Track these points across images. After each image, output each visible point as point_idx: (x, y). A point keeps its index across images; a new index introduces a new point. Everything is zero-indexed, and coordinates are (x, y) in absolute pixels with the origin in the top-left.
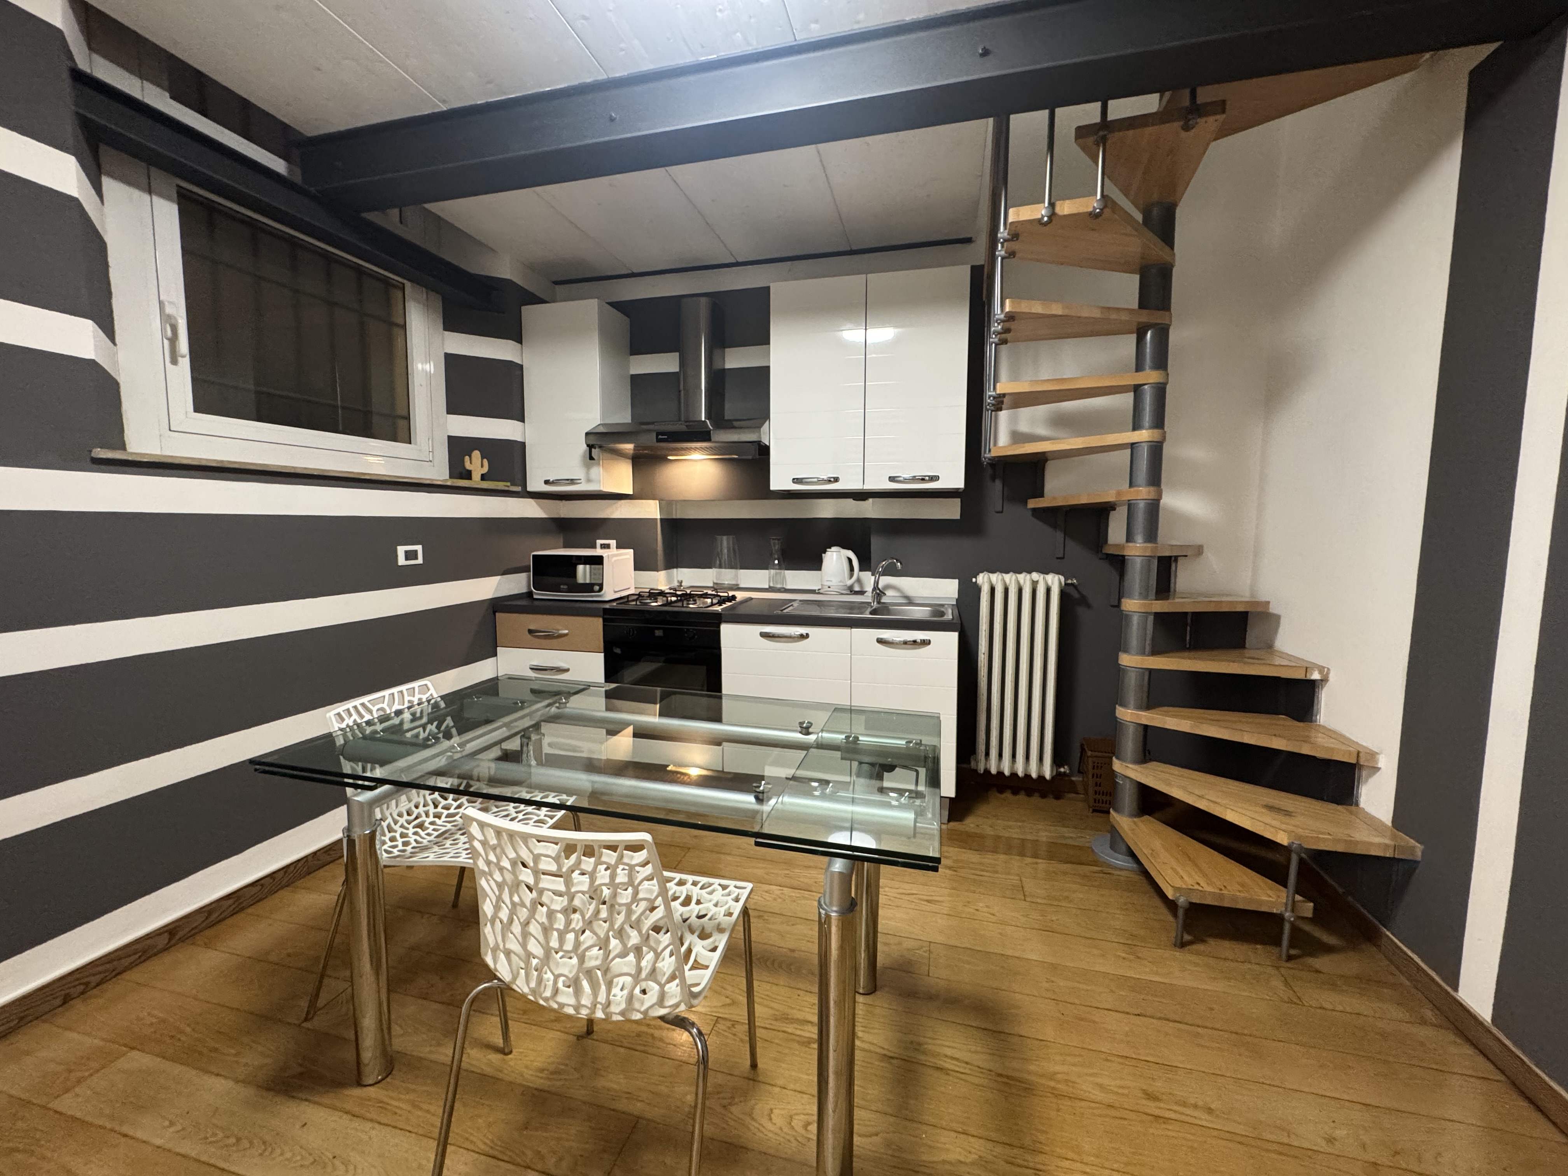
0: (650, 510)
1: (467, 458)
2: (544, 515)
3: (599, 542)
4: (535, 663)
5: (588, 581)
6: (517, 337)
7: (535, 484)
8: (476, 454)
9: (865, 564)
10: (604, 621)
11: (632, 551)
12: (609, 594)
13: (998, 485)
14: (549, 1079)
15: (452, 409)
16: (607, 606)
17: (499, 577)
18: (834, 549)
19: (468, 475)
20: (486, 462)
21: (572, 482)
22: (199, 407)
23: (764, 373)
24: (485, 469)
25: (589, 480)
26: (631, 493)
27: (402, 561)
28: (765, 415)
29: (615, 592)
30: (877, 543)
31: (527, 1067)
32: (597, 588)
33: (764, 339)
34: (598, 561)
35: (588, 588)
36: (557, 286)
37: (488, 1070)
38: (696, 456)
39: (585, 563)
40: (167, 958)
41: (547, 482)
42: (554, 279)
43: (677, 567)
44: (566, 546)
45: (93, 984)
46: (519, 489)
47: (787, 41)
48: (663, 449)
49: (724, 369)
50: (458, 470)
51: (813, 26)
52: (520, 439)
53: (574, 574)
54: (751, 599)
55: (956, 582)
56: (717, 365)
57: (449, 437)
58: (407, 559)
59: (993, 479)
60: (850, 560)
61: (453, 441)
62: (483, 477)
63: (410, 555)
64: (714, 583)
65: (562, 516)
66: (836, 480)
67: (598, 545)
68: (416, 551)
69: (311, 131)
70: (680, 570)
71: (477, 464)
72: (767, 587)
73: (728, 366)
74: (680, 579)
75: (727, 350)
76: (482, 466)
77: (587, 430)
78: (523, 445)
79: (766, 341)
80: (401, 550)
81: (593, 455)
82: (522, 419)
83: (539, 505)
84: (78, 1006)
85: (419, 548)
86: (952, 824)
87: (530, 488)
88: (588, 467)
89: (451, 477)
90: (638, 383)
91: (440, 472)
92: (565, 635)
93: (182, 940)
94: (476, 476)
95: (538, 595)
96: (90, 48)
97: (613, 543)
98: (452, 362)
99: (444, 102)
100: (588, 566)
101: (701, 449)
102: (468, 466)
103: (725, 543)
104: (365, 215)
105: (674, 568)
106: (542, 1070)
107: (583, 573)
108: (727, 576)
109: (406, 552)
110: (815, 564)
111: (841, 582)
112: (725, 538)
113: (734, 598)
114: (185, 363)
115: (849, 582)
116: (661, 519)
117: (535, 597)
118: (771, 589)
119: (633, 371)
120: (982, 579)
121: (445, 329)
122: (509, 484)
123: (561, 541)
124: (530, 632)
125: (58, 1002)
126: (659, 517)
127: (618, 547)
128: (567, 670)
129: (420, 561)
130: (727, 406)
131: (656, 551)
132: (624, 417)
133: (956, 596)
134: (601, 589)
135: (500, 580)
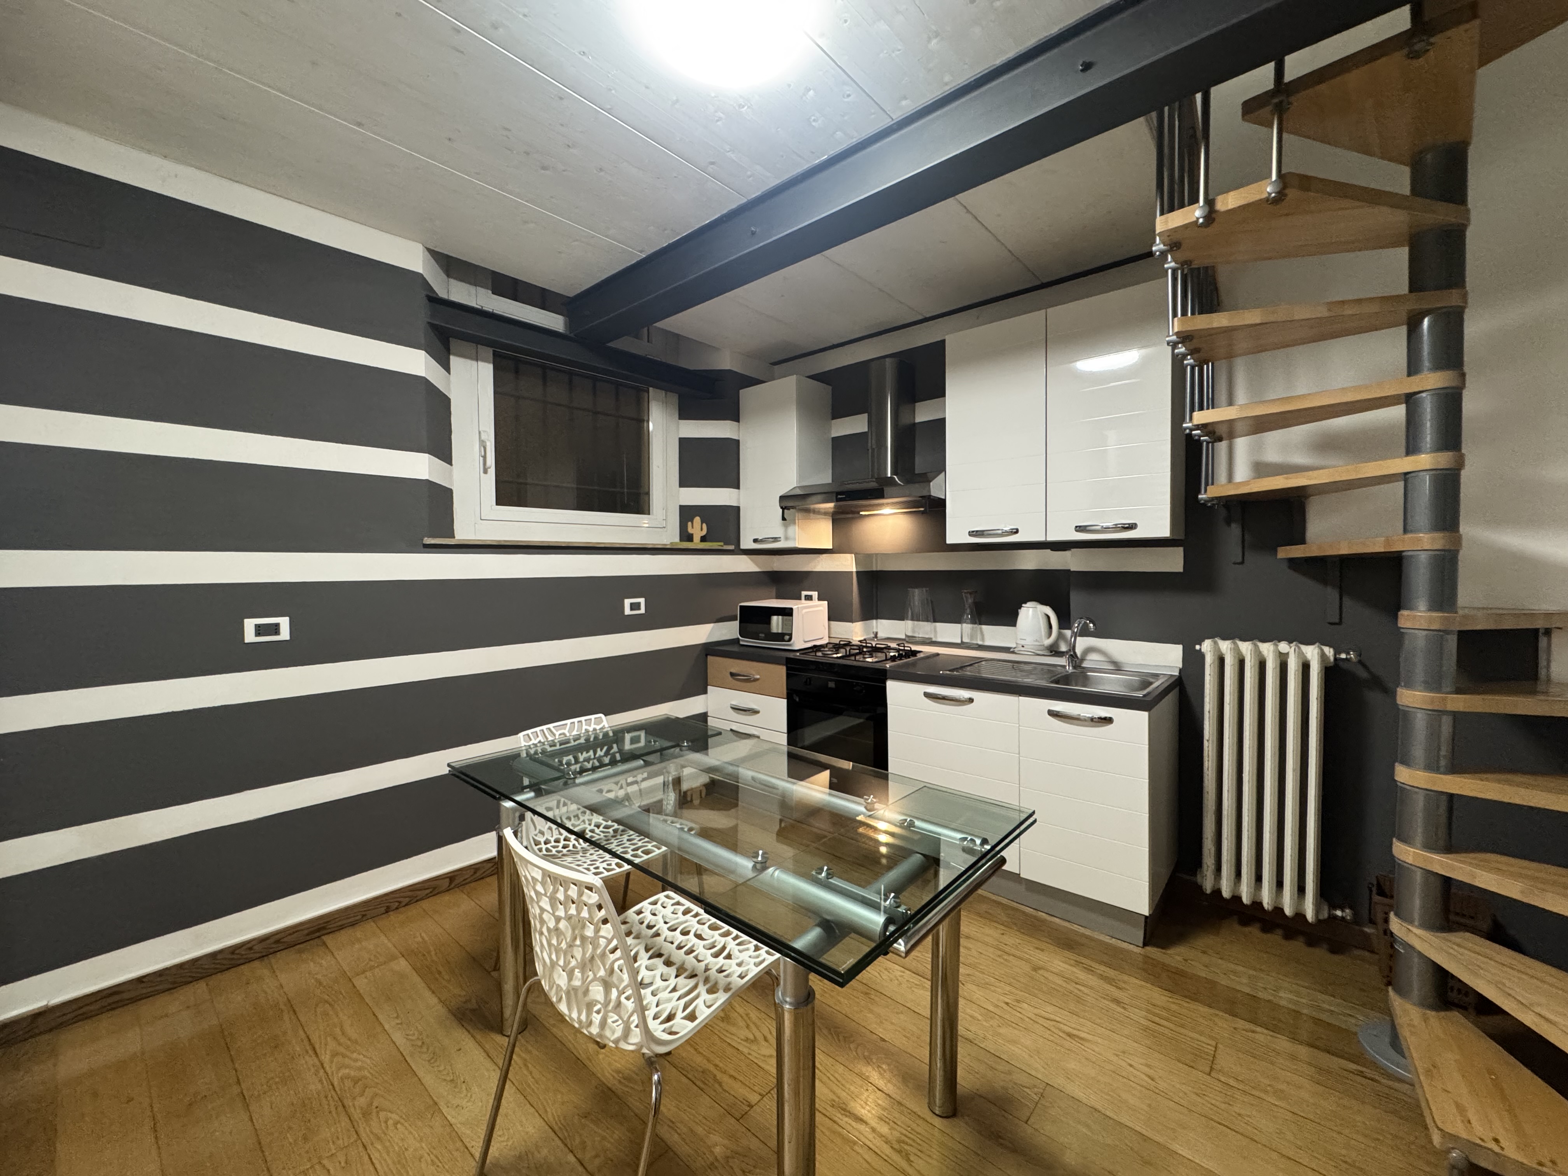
0: (846, 563)
1: (690, 524)
2: (757, 569)
3: (804, 593)
4: (734, 703)
5: (780, 631)
6: (736, 418)
7: (747, 543)
8: (697, 520)
9: (1065, 621)
10: (787, 669)
11: (826, 602)
12: (799, 642)
13: (1235, 530)
14: (620, 1082)
15: (685, 482)
16: (791, 655)
17: (712, 625)
18: (1029, 604)
19: (690, 538)
20: (704, 526)
21: (776, 540)
22: (500, 502)
23: (940, 424)
24: (704, 532)
25: (787, 538)
26: (831, 547)
27: (627, 611)
28: (941, 468)
29: (805, 642)
30: (1077, 599)
31: (610, 1064)
32: (787, 637)
33: (939, 392)
34: (787, 613)
35: (780, 637)
36: (776, 367)
37: (583, 1057)
38: (886, 511)
39: (778, 615)
40: (446, 898)
41: (755, 541)
42: (773, 361)
43: (877, 618)
44: (779, 597)
45: (403, 904)
46: (732, 547)
47: (885, 123)
48: (855, 506)
49: (914, 424)
50: (686, 536)
51: (904, 103)
52: (735, 504)
53: (768, 624)
54: (938, 655)
55: (1179, 649)
56: (905, 420)
57: (681, 507)
58: (632, 609)
59: (1228, 522)
60: (1048, 617)
61: (683, 508)
62: (703, 539)
63: (634, 606)
64: (906, 636)
65: (776, 569)
66: (1016, 531)
67: (803, 597)
68: (639, 604)
69: (571, 294)
70: (879, 621)
71: (697, 528)
72: (959, 641)
73: (918, 420)
74: (875, 630)
75: (917, 404)
76: (702, 529)
77: (781, 493)
78: (738, 508)
79: (943, 394)
80: (627, 602)
81: (785, 516)
82: (737, 486)
83: (752, 560)
84: (392, 916)
85: (642, 600)
86: (1152, 951)
87: (742, 547)
88: (786, 527)
89: (681, 540)
90: (838, 444)
91: (671, 537)
92: (758, 679)
93: (458, 886)
94: (697, 539)
95: (745, 641)
96: (448, 276)
97: (815, 594)
98: (685, 444)
99: (641, 252)
100: (780, 617)
101: (893, 503)
102: (690, 530)
103: (917, 596)
104: (609, 345)
105: (872, 619)
106: (618, 1072)
107: (776, 623)
108: (925, 629)
109: (631, 604)
110: (1009, 618)
111: (1037, 641)
112: (917, 591)
113: (914, 653)
114: (492, 471)
115: (1048, 642)
116: (857, 572)
117: (742, 643)
118: (962, 645)
119: (835, 434)
120: (1206, 646)
121: (680, 419)
122: (722, 544)
123: (774, 592)
124: (732, 674)
125: (383, 910)
126: (854, 570)
127: (820, 599)
128: (755, 712)
129: (642, 611)
130: (918, 460)
131: (851, 604)
132: (825, 478)
133: (1181, 666)
134: (790, 640)
135: (713, 627)
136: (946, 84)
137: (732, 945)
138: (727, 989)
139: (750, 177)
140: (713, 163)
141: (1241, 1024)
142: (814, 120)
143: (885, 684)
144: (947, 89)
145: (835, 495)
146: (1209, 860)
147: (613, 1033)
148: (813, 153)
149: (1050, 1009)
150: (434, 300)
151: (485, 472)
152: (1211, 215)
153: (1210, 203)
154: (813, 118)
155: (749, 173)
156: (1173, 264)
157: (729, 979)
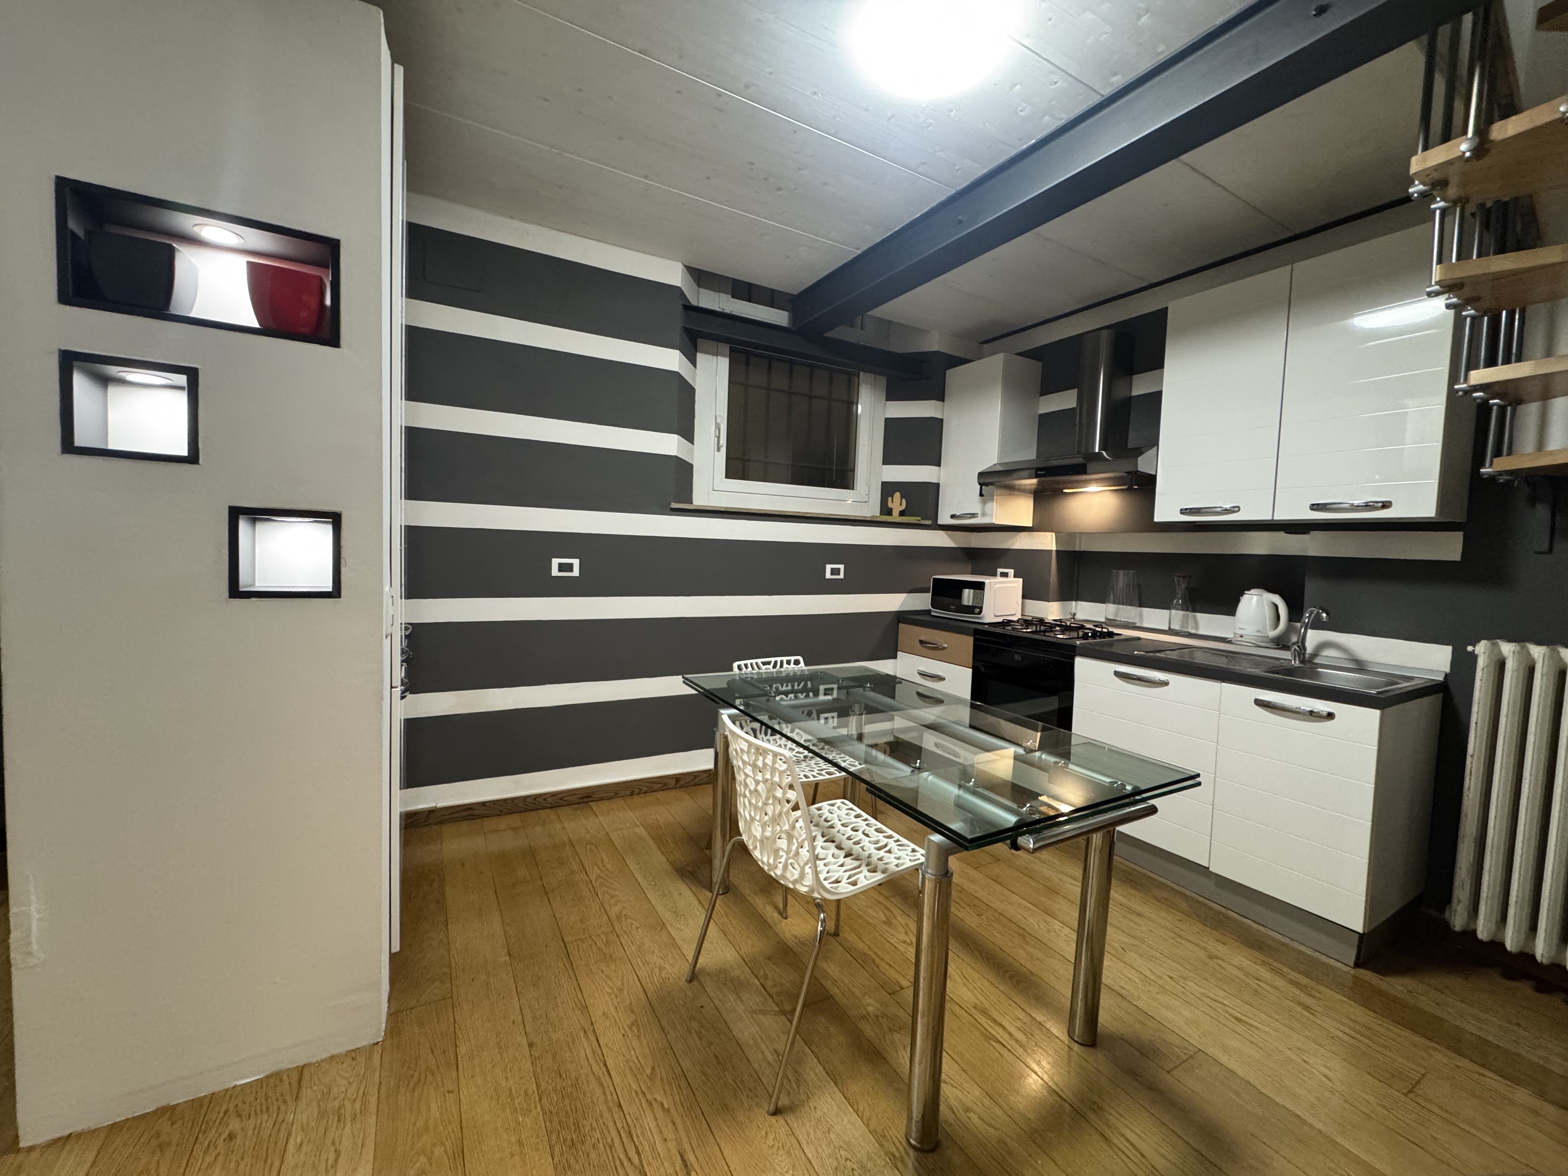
0: (1047, 542)
1: (890, 499)
2: (953, 545)
3: (1000, 570)
4: (922, 669)
5: (970, 604)
6: (941, 397)
7: (944, 519)
8: (897, 495)
9: (1296, 611)
10: (974, 640)
11: (1021, 580)
12: (990, 615)
13: (1542, 512)
14: (796, 944)
15: (887, 461)
16: (979, 627)
17: (905, 595)
18: (1253, 591)
19: (889, 512)
20: (904, 501)
21: (973, 515)
22: (728, 476)
23: (1156, 398)
24: (903, 507)
25: (984, 515)
26: (1030, 525)
27: (828, 575)
28: (1154, 442)
29: (996, 616)
30: (1312, 587)
31: (790, 931)
32: (977, 610)
33: (1157, 363)
34: (980, 586)
35: (970, 610)
36: (985, 346)
37: (770, 921)
38: (1093, 488)
39: (969, 588)
40: (673, 793)
41: (953, 516)
42: (983, 340)
43: (1077, 599)
44: (974, 573)
45: (643, 791)
46: (929, 522)
47: (1096, 99)
48: (1058, 483)
49: (1130, 398)
50: (886, 510)
51: (1114, 79)
52: (935, 481)
53: (960, 596)
54: (1139, 639)
55: (1448, 649)
56: (1120, 393)
57: (883, 483)
58: (832, 574)
59: (1533, 501)
60: (1276, 607)
61: (885, 485)
62: (902, 513)
63: (835, 572)
64: (1106, 619)
65: (973, 546)
66: (1238, 510)
67: (998, 574)
68: (839, 569)
69: (796, 293)
70: (1079, 602)
71: (897, 503)
72: (1167, 628)
73: (1135, 393)
74: (1073, 611)
75: (1135, 377)
76: (901, 505)
77: (981, 470)
78: (938, 485)
79: (1161, 366)
80: (829, 567)
81: (983, 492)
82: (938, 464)
83: (948, 535)
84: (636, 799)
85: (842, 567)
86: (1365, 974)
87: (940, 522)
88: (984, 503)
89: (881, 514)
90: (1046, 421)
91: (872, 510)
92: (944, 648)
93: (681, 787)
94: (896, 513)
95: (936, 612)
96: (699, 286)
97: (1011, 572)
98: (891, 424)
99: (857, 249)
100: (972, 591)
101: (1101, 479)
102: (890, 505)
103: (1122, 579)
104: (828, 334)
105: (1072, 600)
106: (796, 937)
107: (968, 596)
108: (1129, 613)
109: (832, 569)
110: (1228, 607)
111: (1258, 631)
112: (1121, 572)
113: (1111, 634)
114: (724, 450)
115: (1273, 634)
116: (1057, 551)
117: (933, 614)
118: (1171, 632)
119: (1042, 411)
120: (1482, 649)
121: (888, 399)
122: (919, 518)
123: (970, 568)
124: (921, 642)
125: (629, 792)
126: (1054, 548)
127: (1015, 576)
128: (942, 679)
129: (842, 576)
130: (1132, 435)
131: (1048, 583)
132: (1029, 454)
133: (1447, 669)
134: (980, 613)
135: (906, 597)
136: (1161, 53)
137: (892, 844)
138: (884, 872)
139: (958, 170)
140: (923, 164)
141: (1465, 1063)
142: (1021, 111)
143: (1074, 660)
144: (1162, 58)
145: (1034, 471)
146: (1461, 893)
147: (793, 876)
148: (1020, 140)
149: (1221, 993)
150: (689, 308)
151: (719, 450)
152: (1482, 147)
153: (1482, 132)
154: (1020, 108)
155: (957, 167)
156: (1442, 204)
157: (887, 866)
